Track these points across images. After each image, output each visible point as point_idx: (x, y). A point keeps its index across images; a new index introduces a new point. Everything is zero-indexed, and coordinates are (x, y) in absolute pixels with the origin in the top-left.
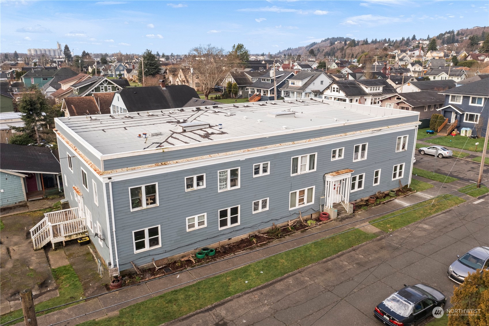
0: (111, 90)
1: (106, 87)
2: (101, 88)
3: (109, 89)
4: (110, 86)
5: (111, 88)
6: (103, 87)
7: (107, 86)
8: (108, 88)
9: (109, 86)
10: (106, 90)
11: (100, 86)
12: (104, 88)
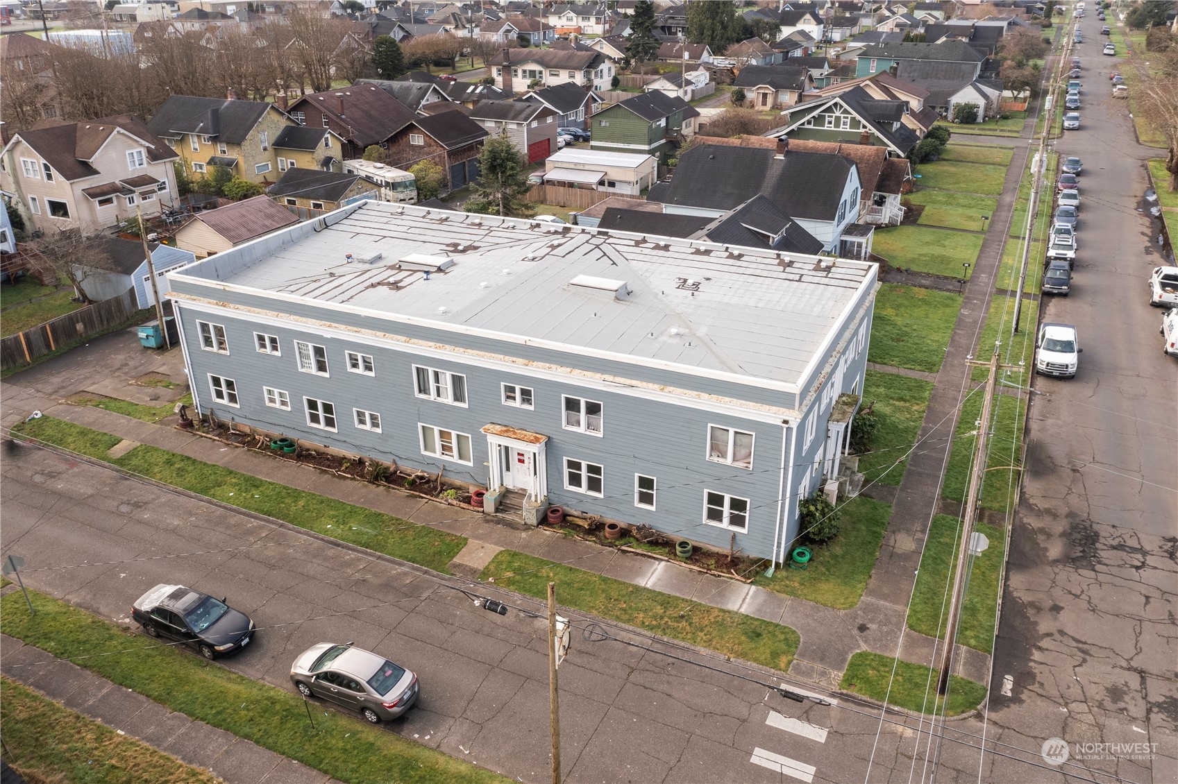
0: (848, 127)
1: (838, 119)
2: (827, 119)
3: (845, 123)
4: (847, 118)
5: (849, 120)
6: (832, 117)
7: (842, 116)
8: (842, 120)
9: (844, 118)
10: (837, 125)
11: (827, 114)
12: (833, 119)
